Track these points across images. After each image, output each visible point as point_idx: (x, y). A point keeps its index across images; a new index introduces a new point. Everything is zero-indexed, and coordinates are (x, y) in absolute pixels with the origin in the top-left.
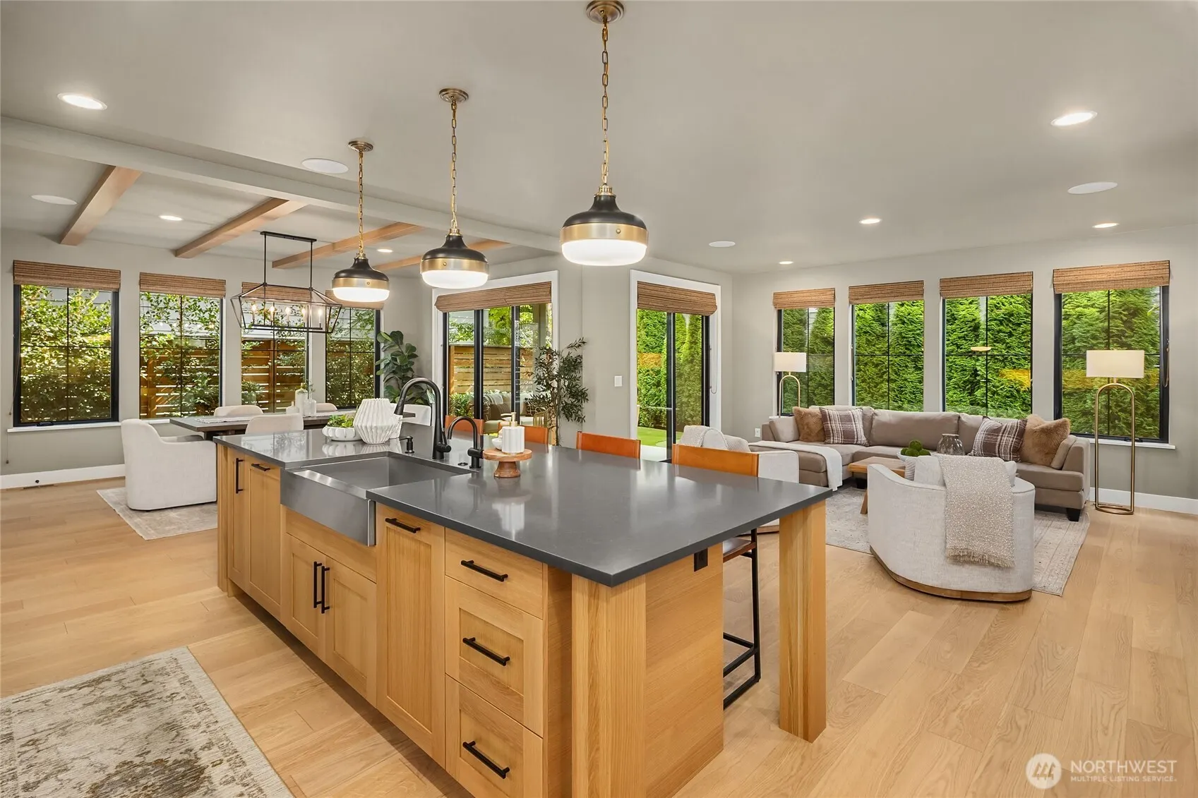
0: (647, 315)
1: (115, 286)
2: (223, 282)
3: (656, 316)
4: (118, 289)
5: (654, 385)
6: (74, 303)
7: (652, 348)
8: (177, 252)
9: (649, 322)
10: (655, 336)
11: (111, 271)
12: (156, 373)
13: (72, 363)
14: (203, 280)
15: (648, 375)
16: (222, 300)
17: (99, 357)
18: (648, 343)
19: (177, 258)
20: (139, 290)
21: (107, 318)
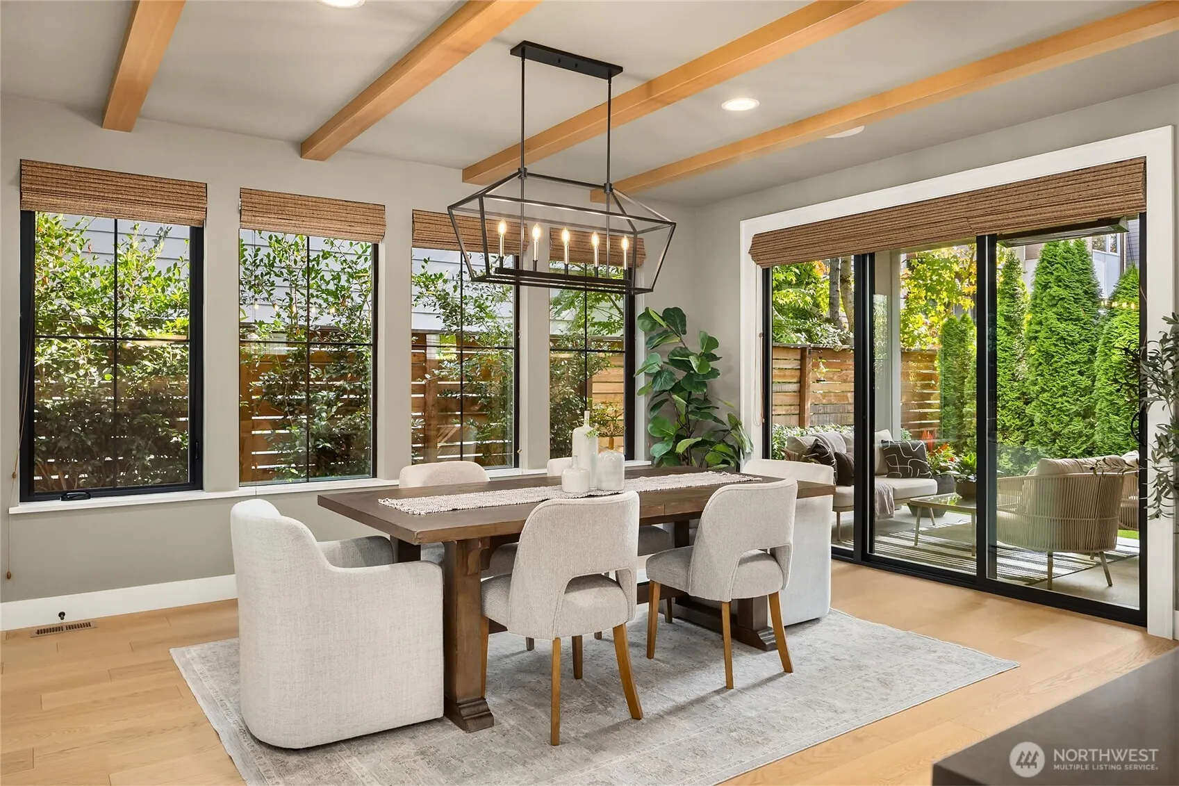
0: (1059, 279)
1: (197, 216)
2: (380, 209)
3: (1078, 281)
4: (202, 222)
5: (1077, 414)
6: (126, 263)
7: (1072, 343)
8: (304, 147)
9: (1063, 293)
10: (1078, 319)
11: (192, 184)
12: (253, 393)
13: (123, 375)
14: (346, 204)
15: (1064, 394)
16: (376, 247)
17: (165, 363)
18: (1064, 334)
19: (302, 159)
20: (238, 224)
21: (179, 291)
